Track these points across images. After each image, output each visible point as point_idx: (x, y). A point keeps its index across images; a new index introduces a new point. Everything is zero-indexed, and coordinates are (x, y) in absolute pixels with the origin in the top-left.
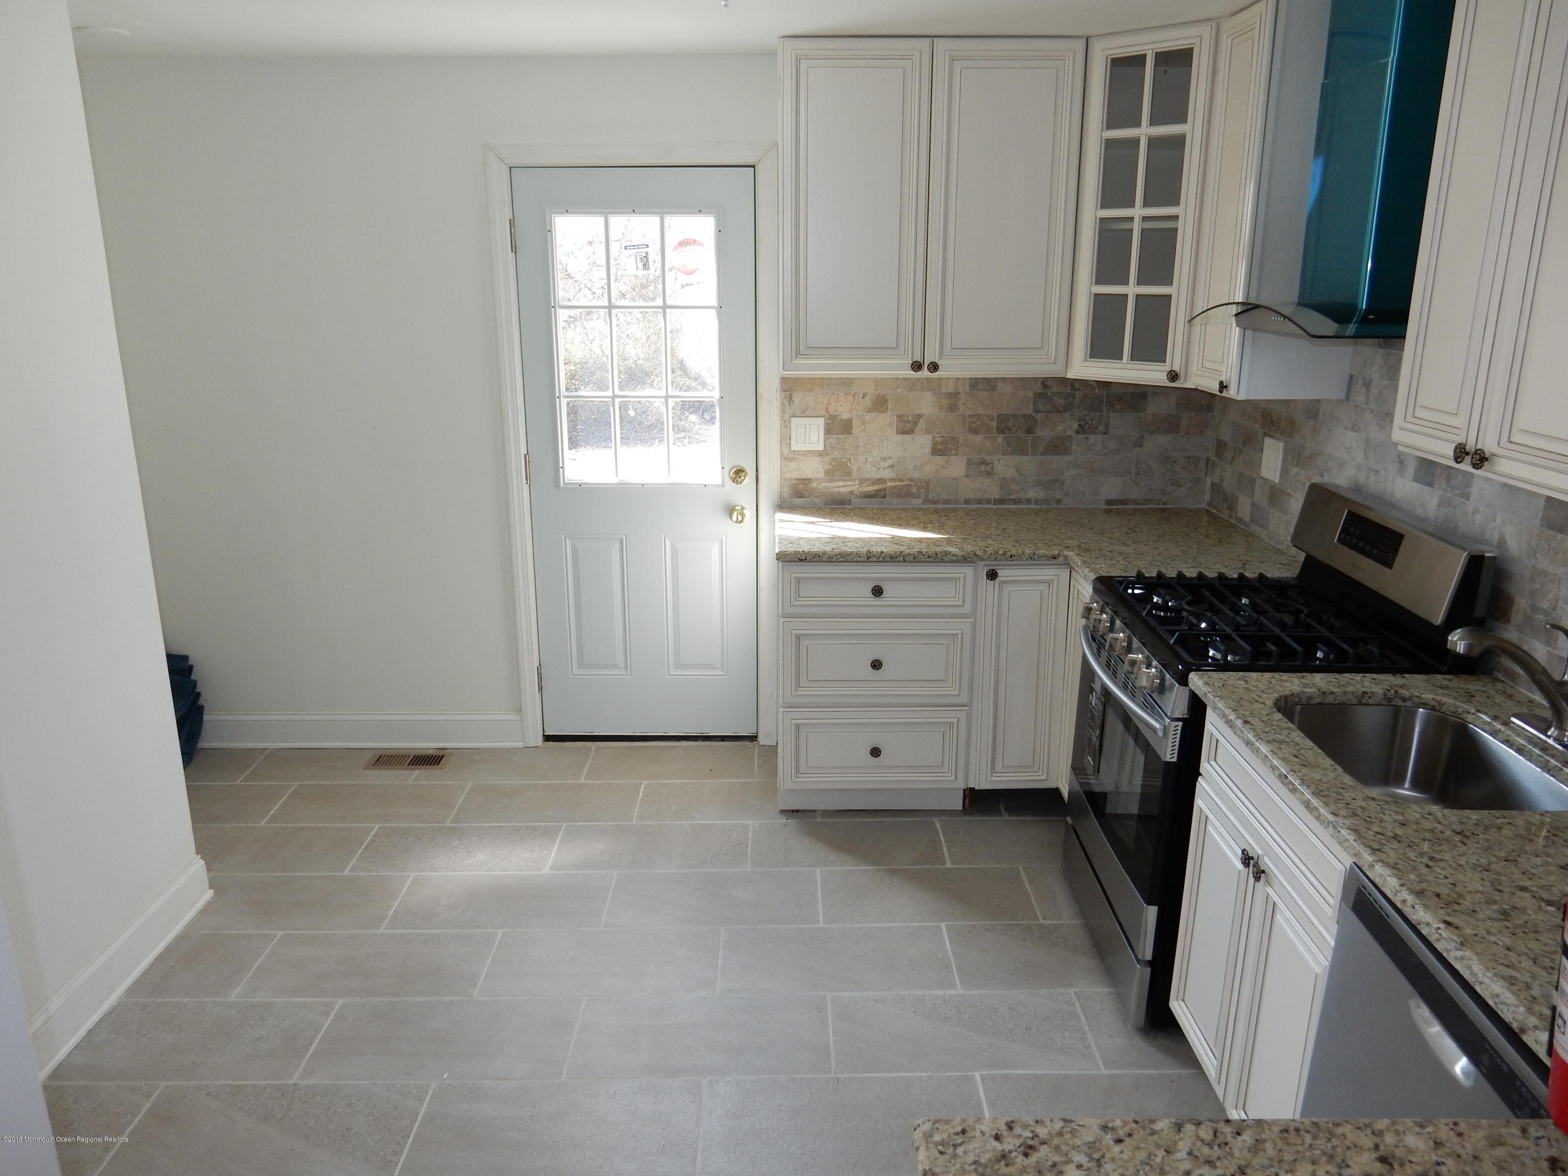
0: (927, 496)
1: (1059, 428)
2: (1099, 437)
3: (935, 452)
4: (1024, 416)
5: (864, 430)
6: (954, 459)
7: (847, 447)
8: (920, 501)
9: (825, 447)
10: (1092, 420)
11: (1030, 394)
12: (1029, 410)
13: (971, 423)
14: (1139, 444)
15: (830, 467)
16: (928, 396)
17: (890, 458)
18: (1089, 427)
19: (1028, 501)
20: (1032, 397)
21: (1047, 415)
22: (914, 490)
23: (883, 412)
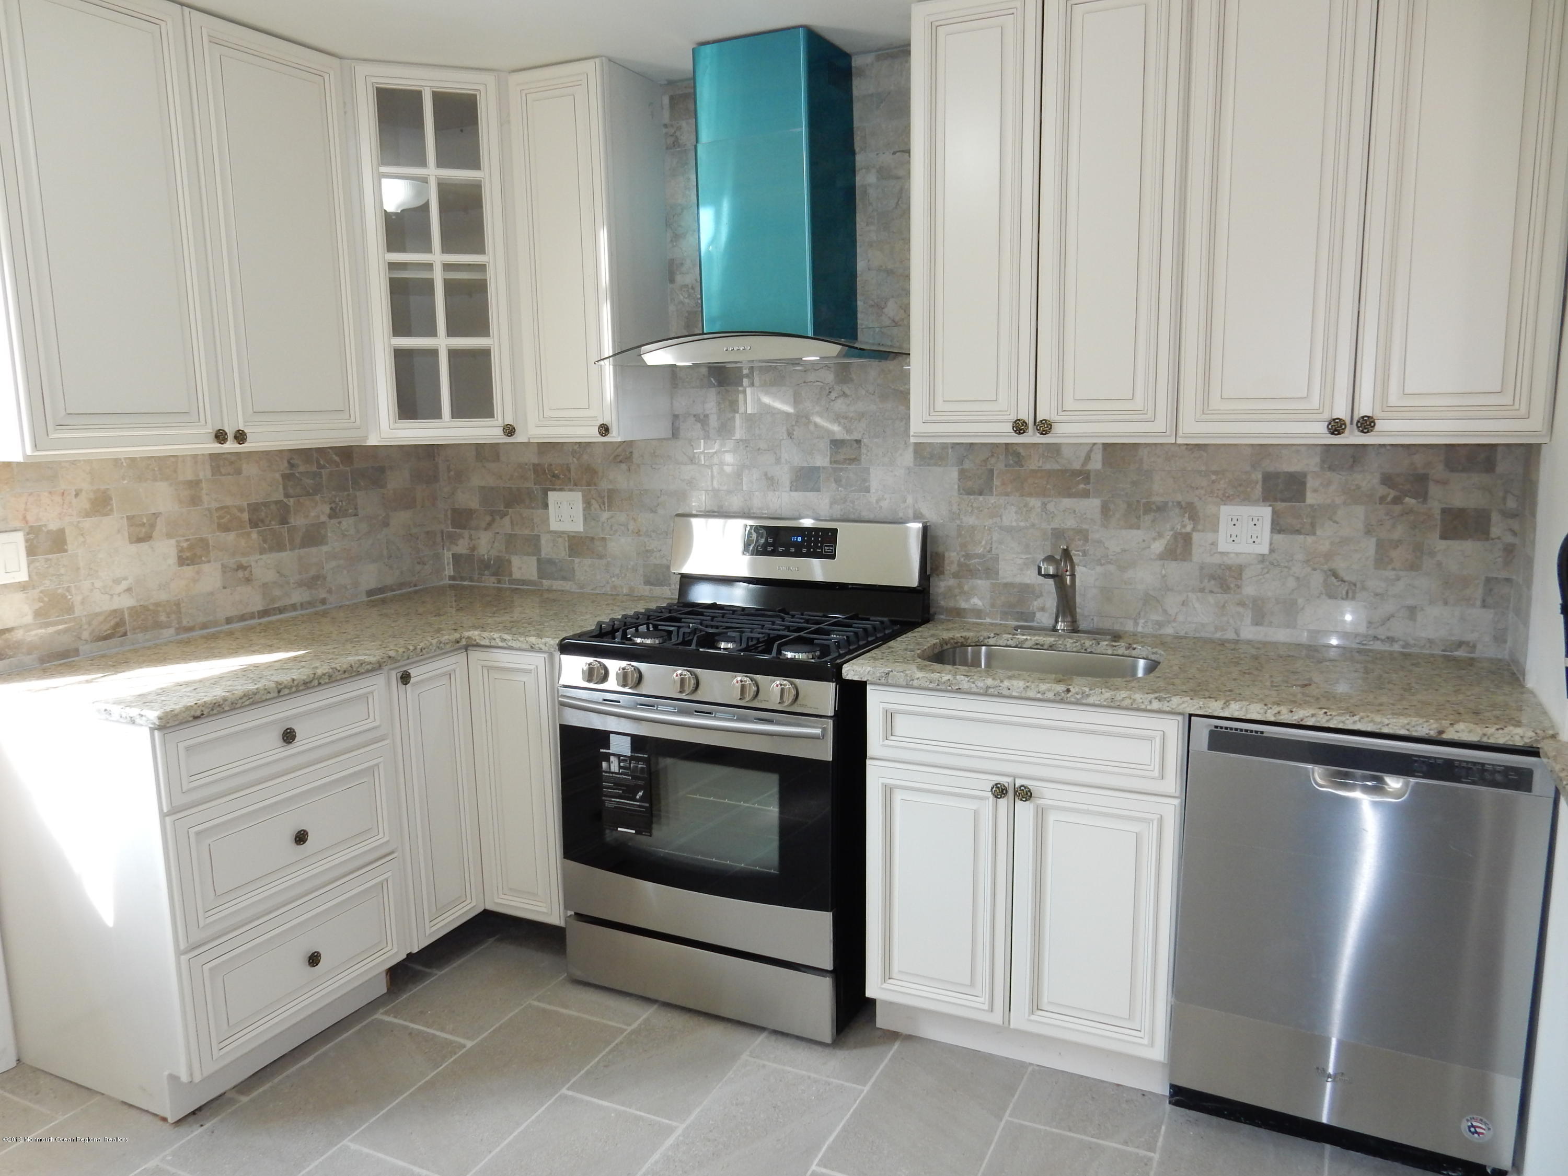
0: (180, 622)
1: (312, 514)
2: (351, 520)
3: (182, 561)
4: (276, 502)
5: (84, 542)
6: (206, 568)
7: (62, 571)
8: (172, 631)
9: (30, 576)
10: (342, 501)
11: (278, 476)
12: (279, 495)
13: (220, 517)
14: (386, 524)
15: (41, 604)
16: (163, 488)
17: (125, 579)
18: (340, 510)
19: (294, 607)
20: (280, 479)
21: (299, 500)
22: (163, 618)
23: (106, 515)
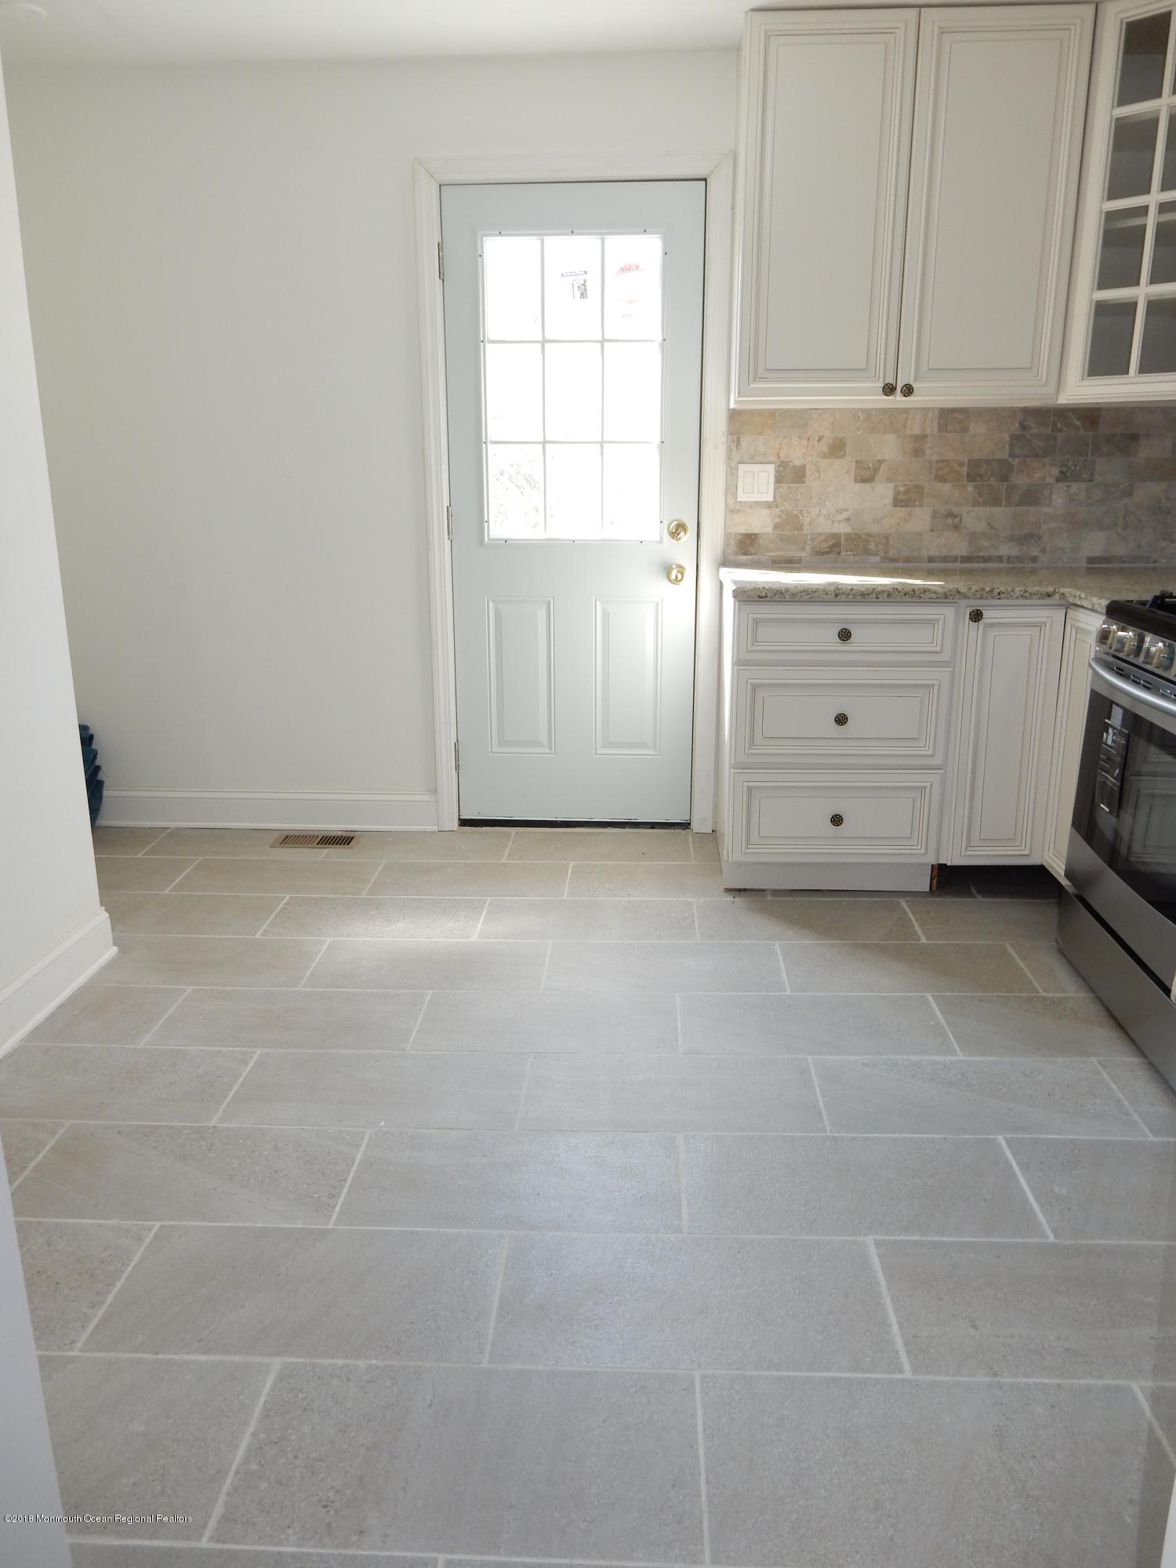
0: (886, 553)
1: (1038, 475)
2: (1083, 485)
3: (897, 502)
4: (999, 461)
5: (819, 478)
6: (917, 511)
7: (799, 497)
8: (878, 558)
9: (774, 497)
10: (1075, 466)
11: (1006, 436)
12: (1004, 455)
13: (938, 469)
14: (1128, 493)
15: (780, 520)
16: (891, 439)
17: (846, 510)
18: (1071, 474)
19: (1000, 559)
20: (1008, 439)
21: (1025, 461)
22: (872, 547)
23: (840, 458)
